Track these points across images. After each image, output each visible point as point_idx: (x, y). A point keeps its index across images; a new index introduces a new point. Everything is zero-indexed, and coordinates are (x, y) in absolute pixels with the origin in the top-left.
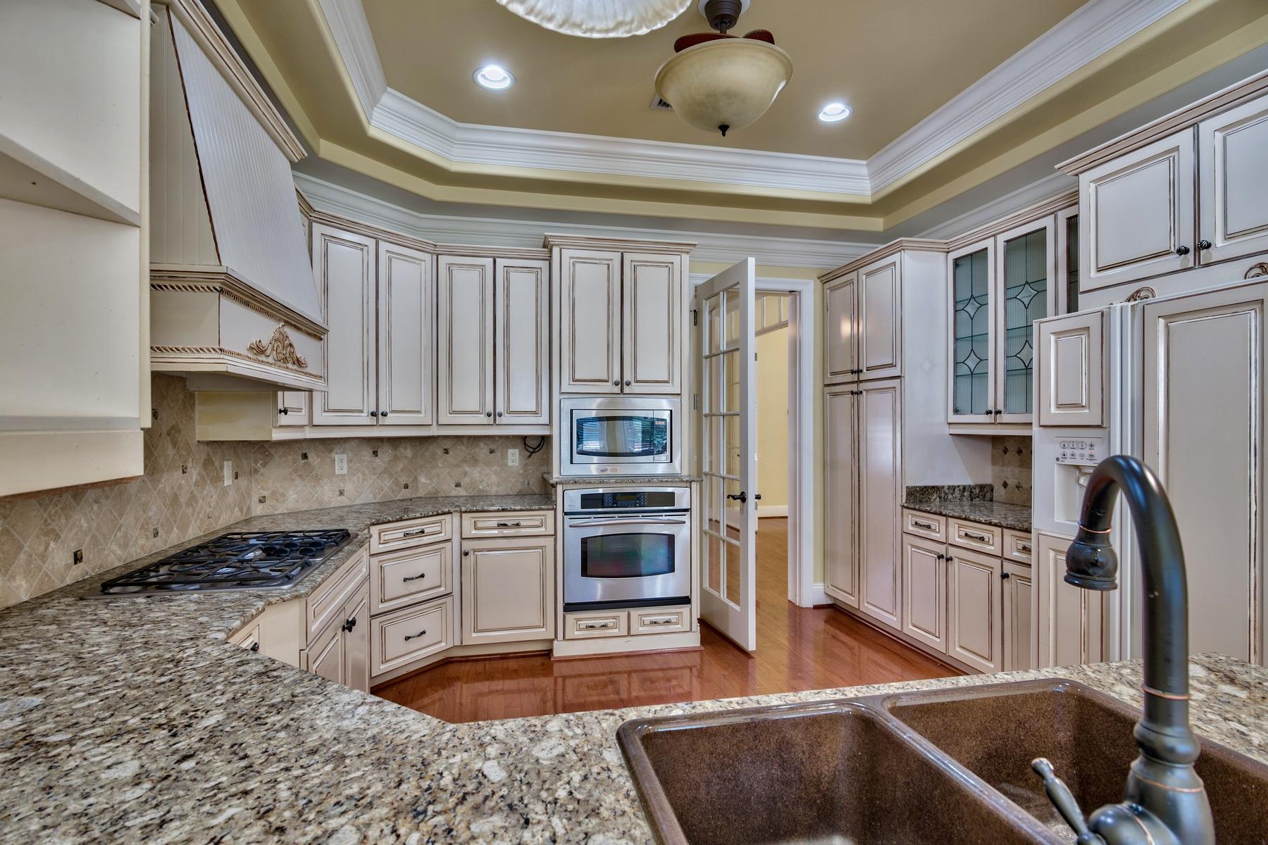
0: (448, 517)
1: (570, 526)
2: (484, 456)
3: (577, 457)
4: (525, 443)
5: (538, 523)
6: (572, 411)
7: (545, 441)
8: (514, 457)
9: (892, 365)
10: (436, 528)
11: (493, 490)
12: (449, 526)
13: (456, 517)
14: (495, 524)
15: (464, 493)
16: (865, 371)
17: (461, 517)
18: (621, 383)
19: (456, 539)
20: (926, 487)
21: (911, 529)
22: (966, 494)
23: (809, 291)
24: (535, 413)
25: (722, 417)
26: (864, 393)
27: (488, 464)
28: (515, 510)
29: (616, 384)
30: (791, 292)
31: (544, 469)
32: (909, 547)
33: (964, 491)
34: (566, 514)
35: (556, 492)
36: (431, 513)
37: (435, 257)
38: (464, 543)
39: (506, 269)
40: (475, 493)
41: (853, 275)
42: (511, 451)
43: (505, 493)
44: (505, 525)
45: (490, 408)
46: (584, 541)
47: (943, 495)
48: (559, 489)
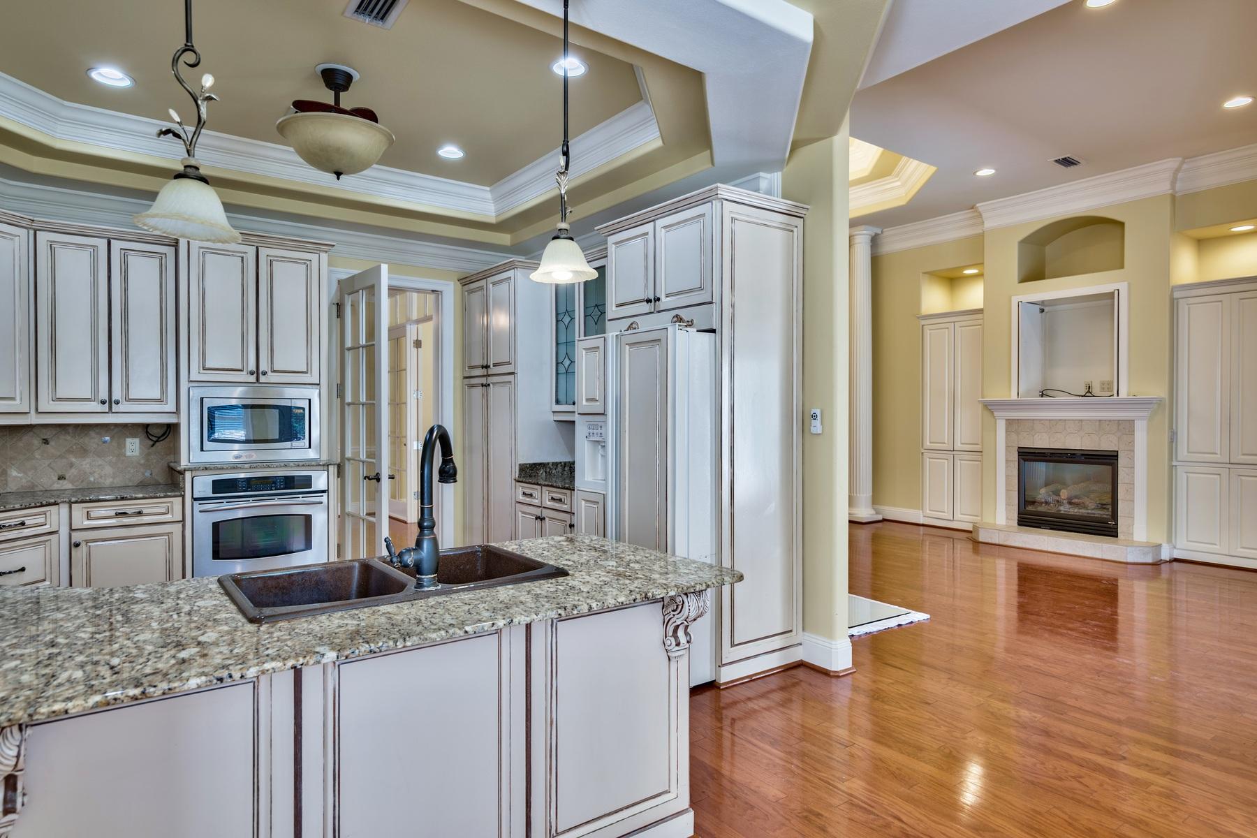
0: (54, 509)
1: (200, 512)
2: (95, 446)
3: (208, 445)
4: (147, 432)
5: (164, 510)
6: (202, 399)
7: (170, 430)
8: (133, 446)
9: (508, 363)
10: (40, 520)
11: (108, 482)
12: (57, 517)
13: (64, 509)
14: (113, 513)
15: (70, 486)
16: (491, 366)
17: (70, 507)
18: (257, 373)
19: (64, 531)
20: (534, 464)
21: (521, 498)
22: (566, 469)
23: (450, 291)
24: (159, 400)
25: (361, 406)
26: (491, 385)
27: (99, 454)
28: (136, 499)
29: (252, 373)
30: (433, 291)
31: (171, 458)
32: (520, 513)
33: (565, 467)
34: (196, 499)
35: (184, 479)
36: (33, 505)
37: (32, 232)
38: (74, 534)
39: (123, 252)
40: (84, 485)
41: (483, 283)
42: (129, 441)
43: (123, 484)
44: (125, 513)
45: (104, 395)
46: (216, 526)
47: (548, 470)
48: (188, 475)
